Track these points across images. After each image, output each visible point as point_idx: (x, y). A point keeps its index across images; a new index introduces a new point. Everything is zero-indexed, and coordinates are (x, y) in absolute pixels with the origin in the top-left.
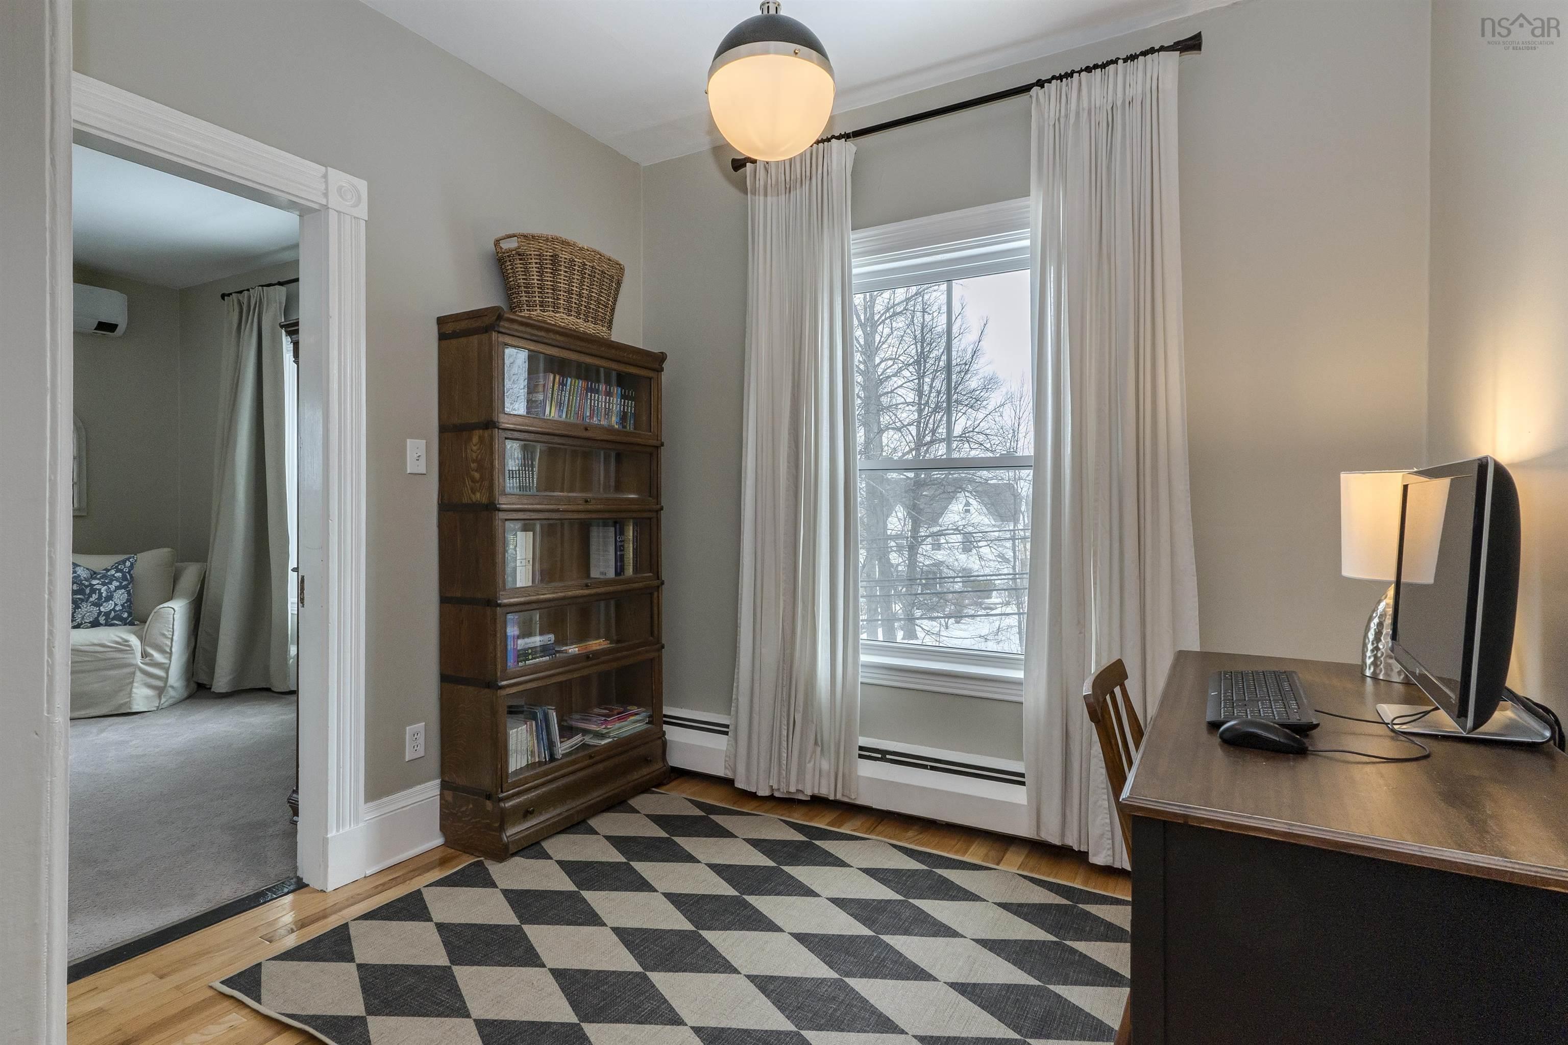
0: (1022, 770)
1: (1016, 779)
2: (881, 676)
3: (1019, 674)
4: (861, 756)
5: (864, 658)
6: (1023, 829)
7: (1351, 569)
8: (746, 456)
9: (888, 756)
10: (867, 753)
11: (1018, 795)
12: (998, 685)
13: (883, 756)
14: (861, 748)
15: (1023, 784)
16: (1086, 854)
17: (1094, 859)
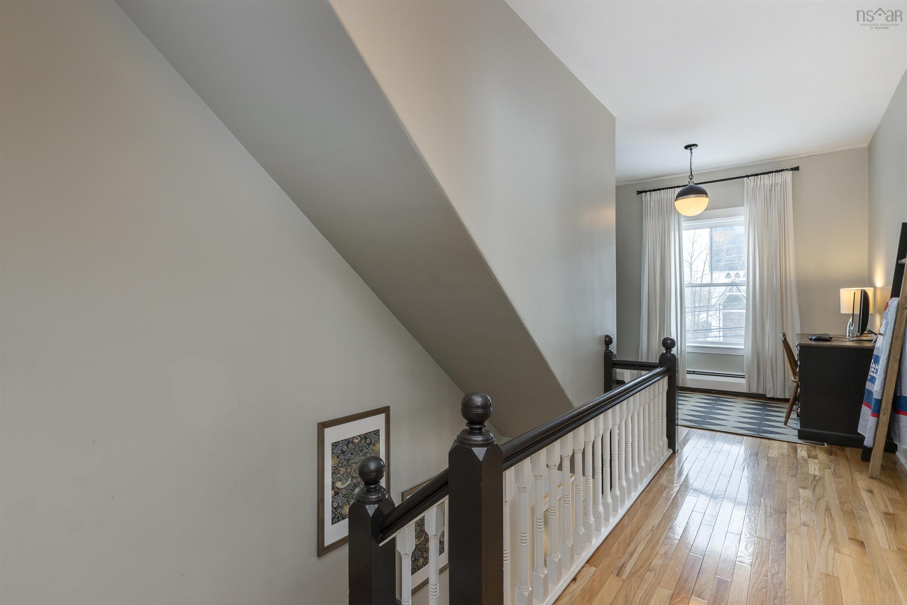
0: (744, 375)
1: (742, 377)
2: (692, 349)
3: (743, 347)
4: (687, 373)
5: (688, 344)
6: (745, 390)
7: (843, 311)
8: (644, 282)
9: (695, 373)
10: (689, 372)
11: (743, 381)
12: (734, 350)
13: (694, 373)
14: (687, 371)
15: (744, 378)
16: (765, 395)
17: (767, 396)
